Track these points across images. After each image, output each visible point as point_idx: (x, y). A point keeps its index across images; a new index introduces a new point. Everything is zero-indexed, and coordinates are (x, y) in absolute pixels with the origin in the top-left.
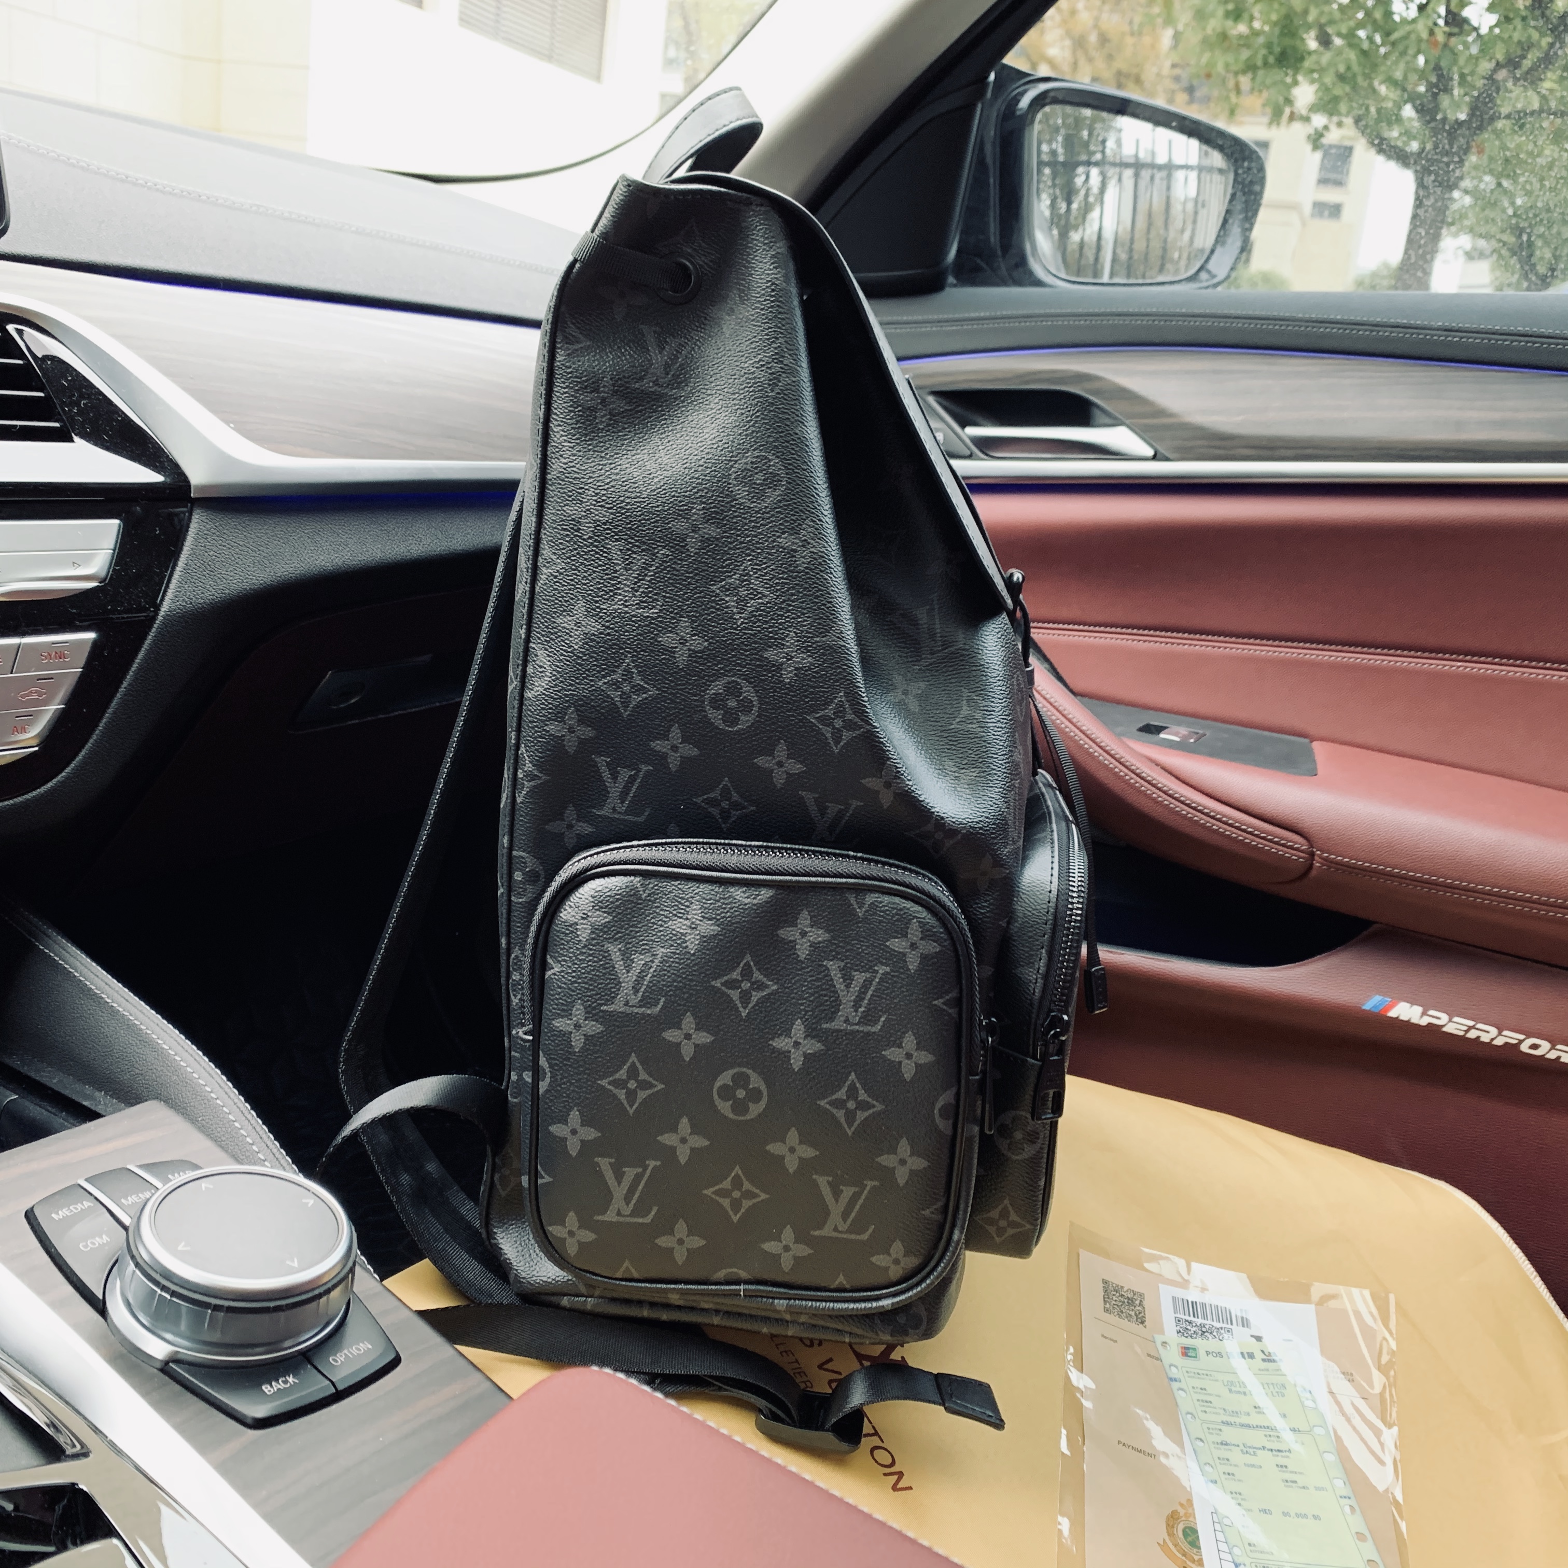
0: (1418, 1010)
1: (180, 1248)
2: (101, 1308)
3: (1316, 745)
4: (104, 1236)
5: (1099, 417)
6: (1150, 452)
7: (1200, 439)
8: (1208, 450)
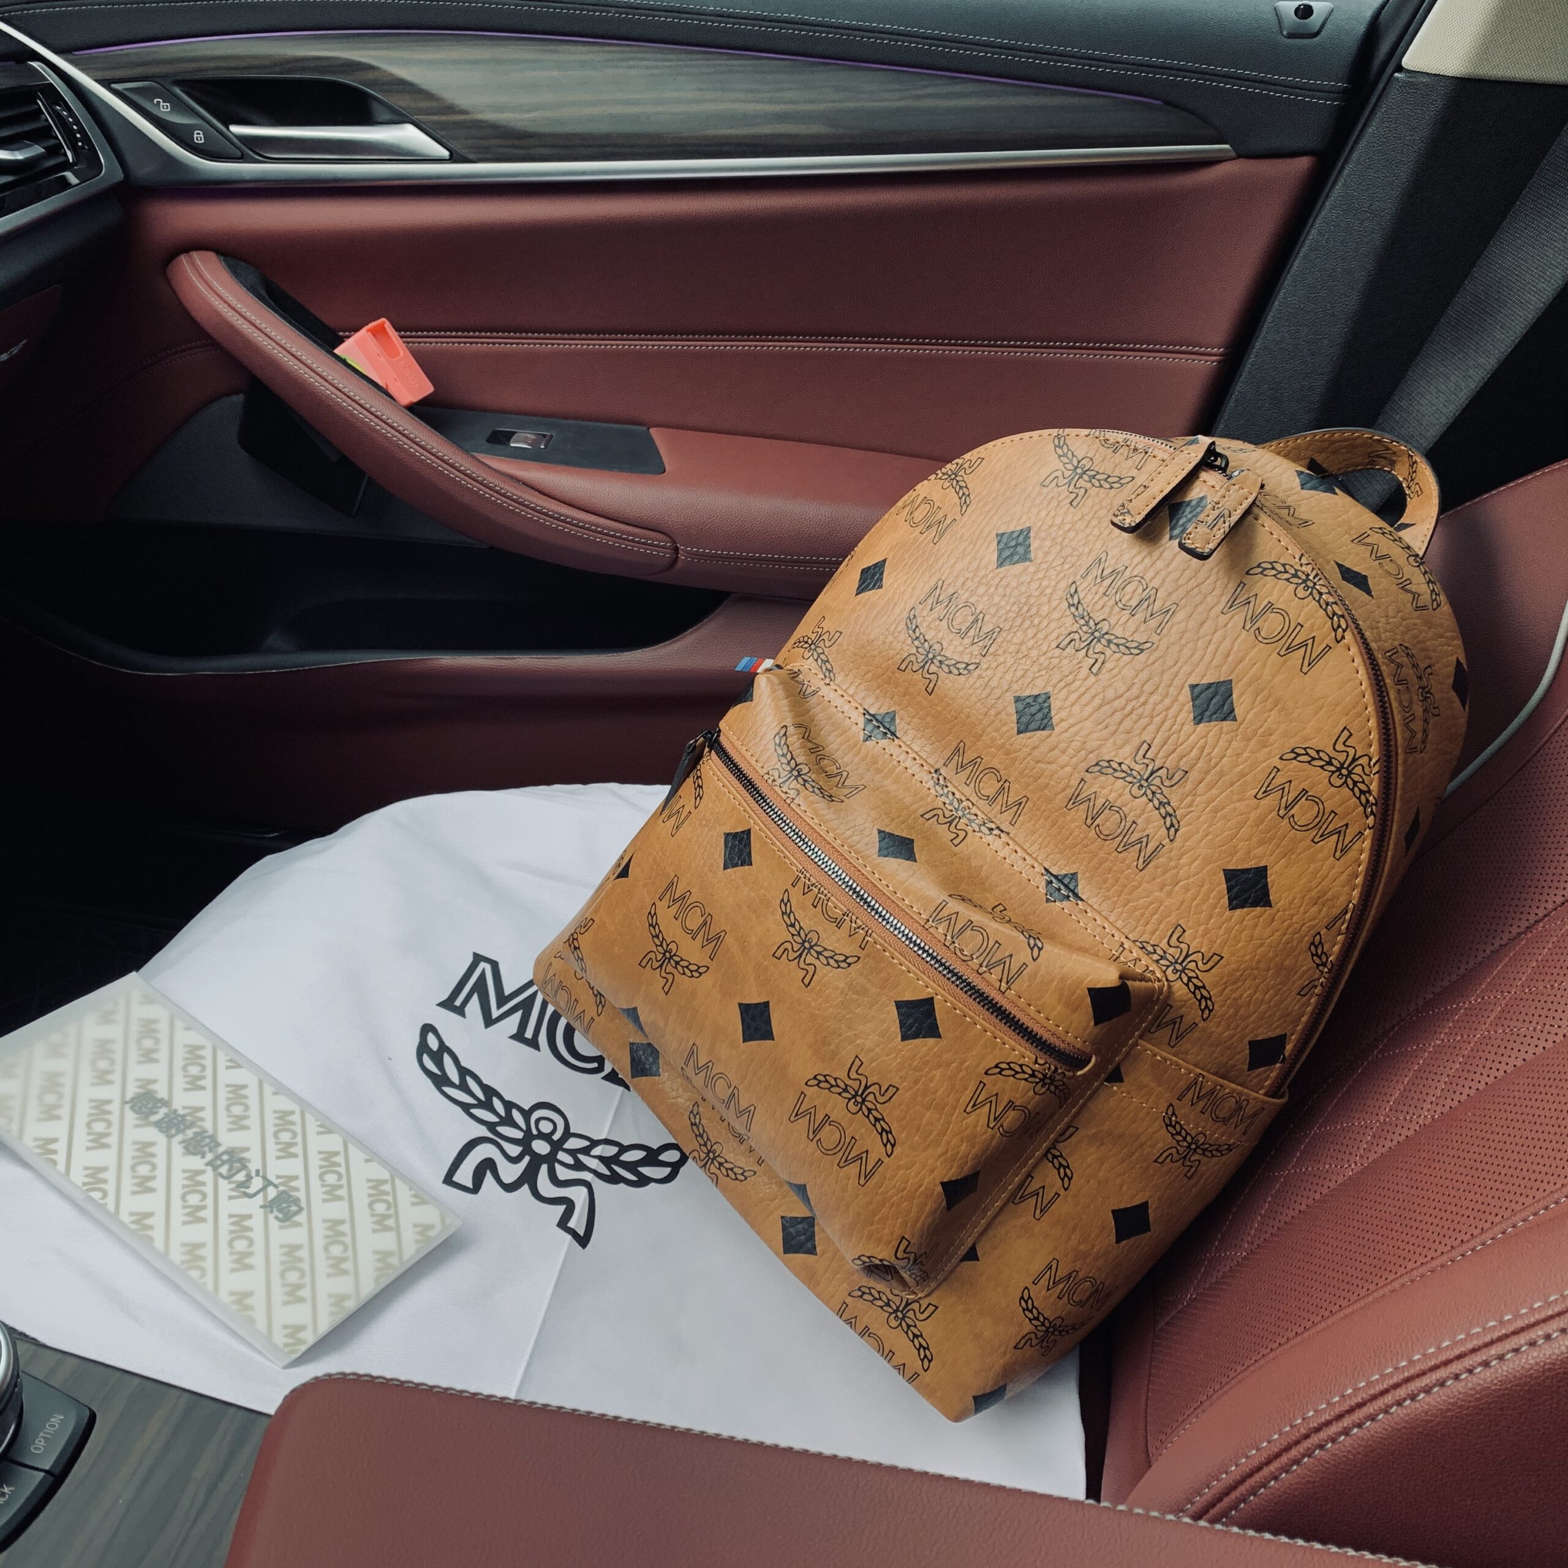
3: (655, 433)
5: (382, 114)
6: (445, 153)
7: (496, 138)
8: (507, 150)
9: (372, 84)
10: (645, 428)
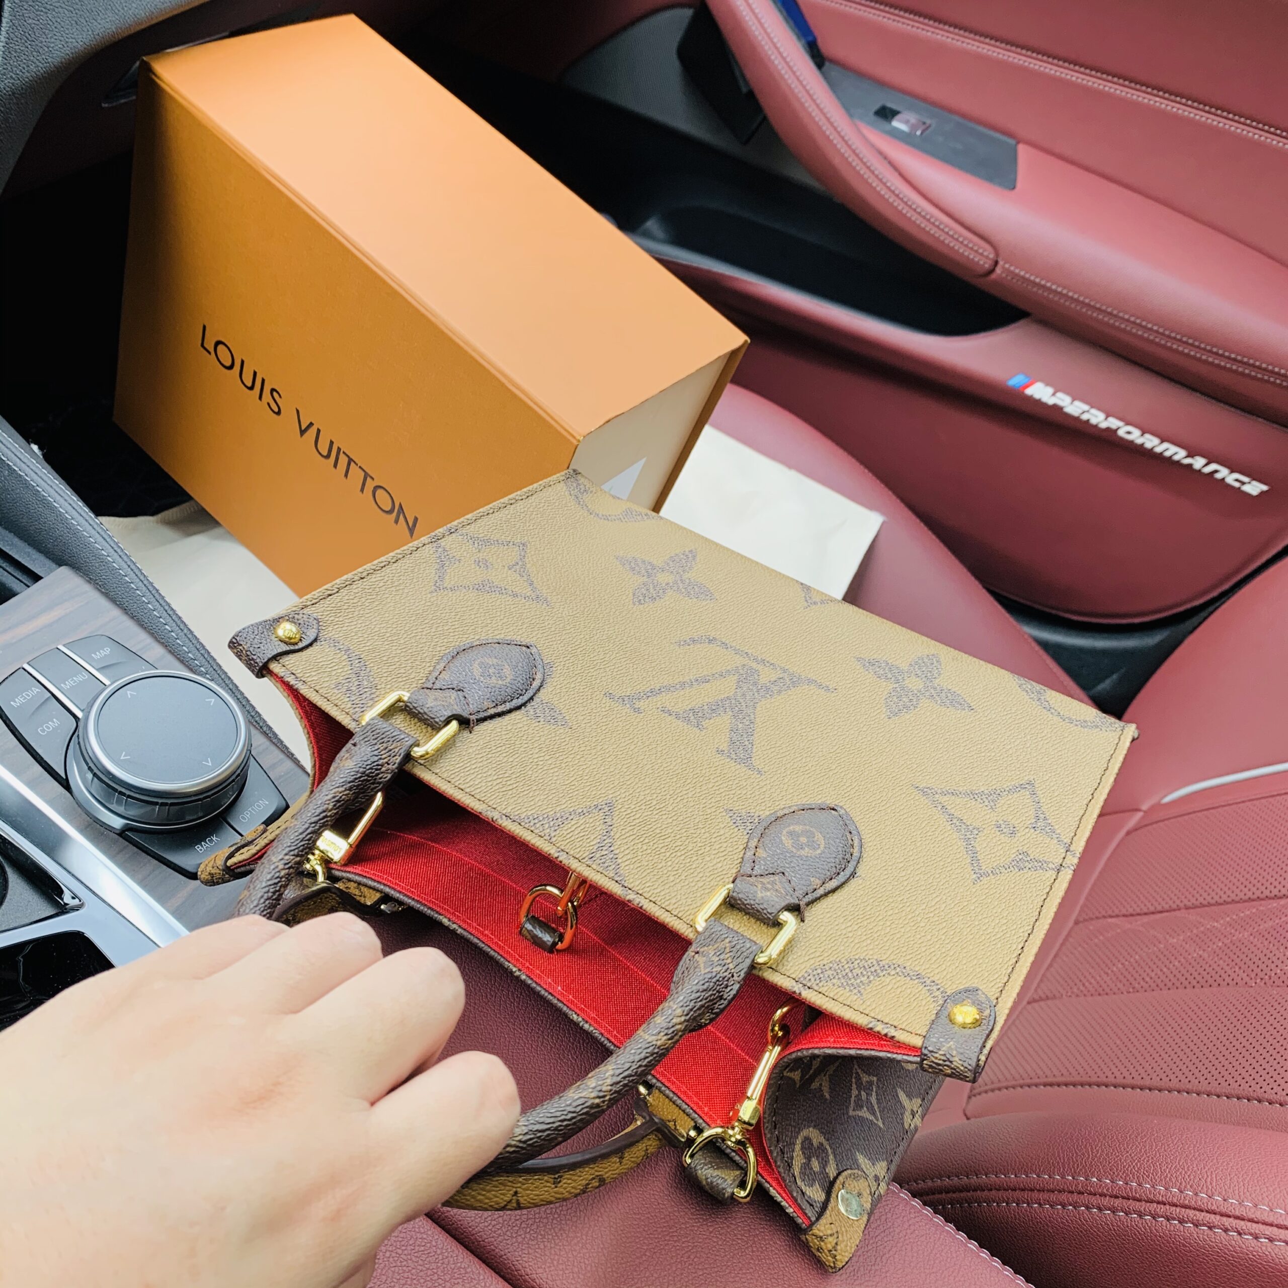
0: (1050, 390)
1: (122, 758)
2: (65, 784)
3: (1022, 149)
4: (55, 720)
10: (1014, 142)
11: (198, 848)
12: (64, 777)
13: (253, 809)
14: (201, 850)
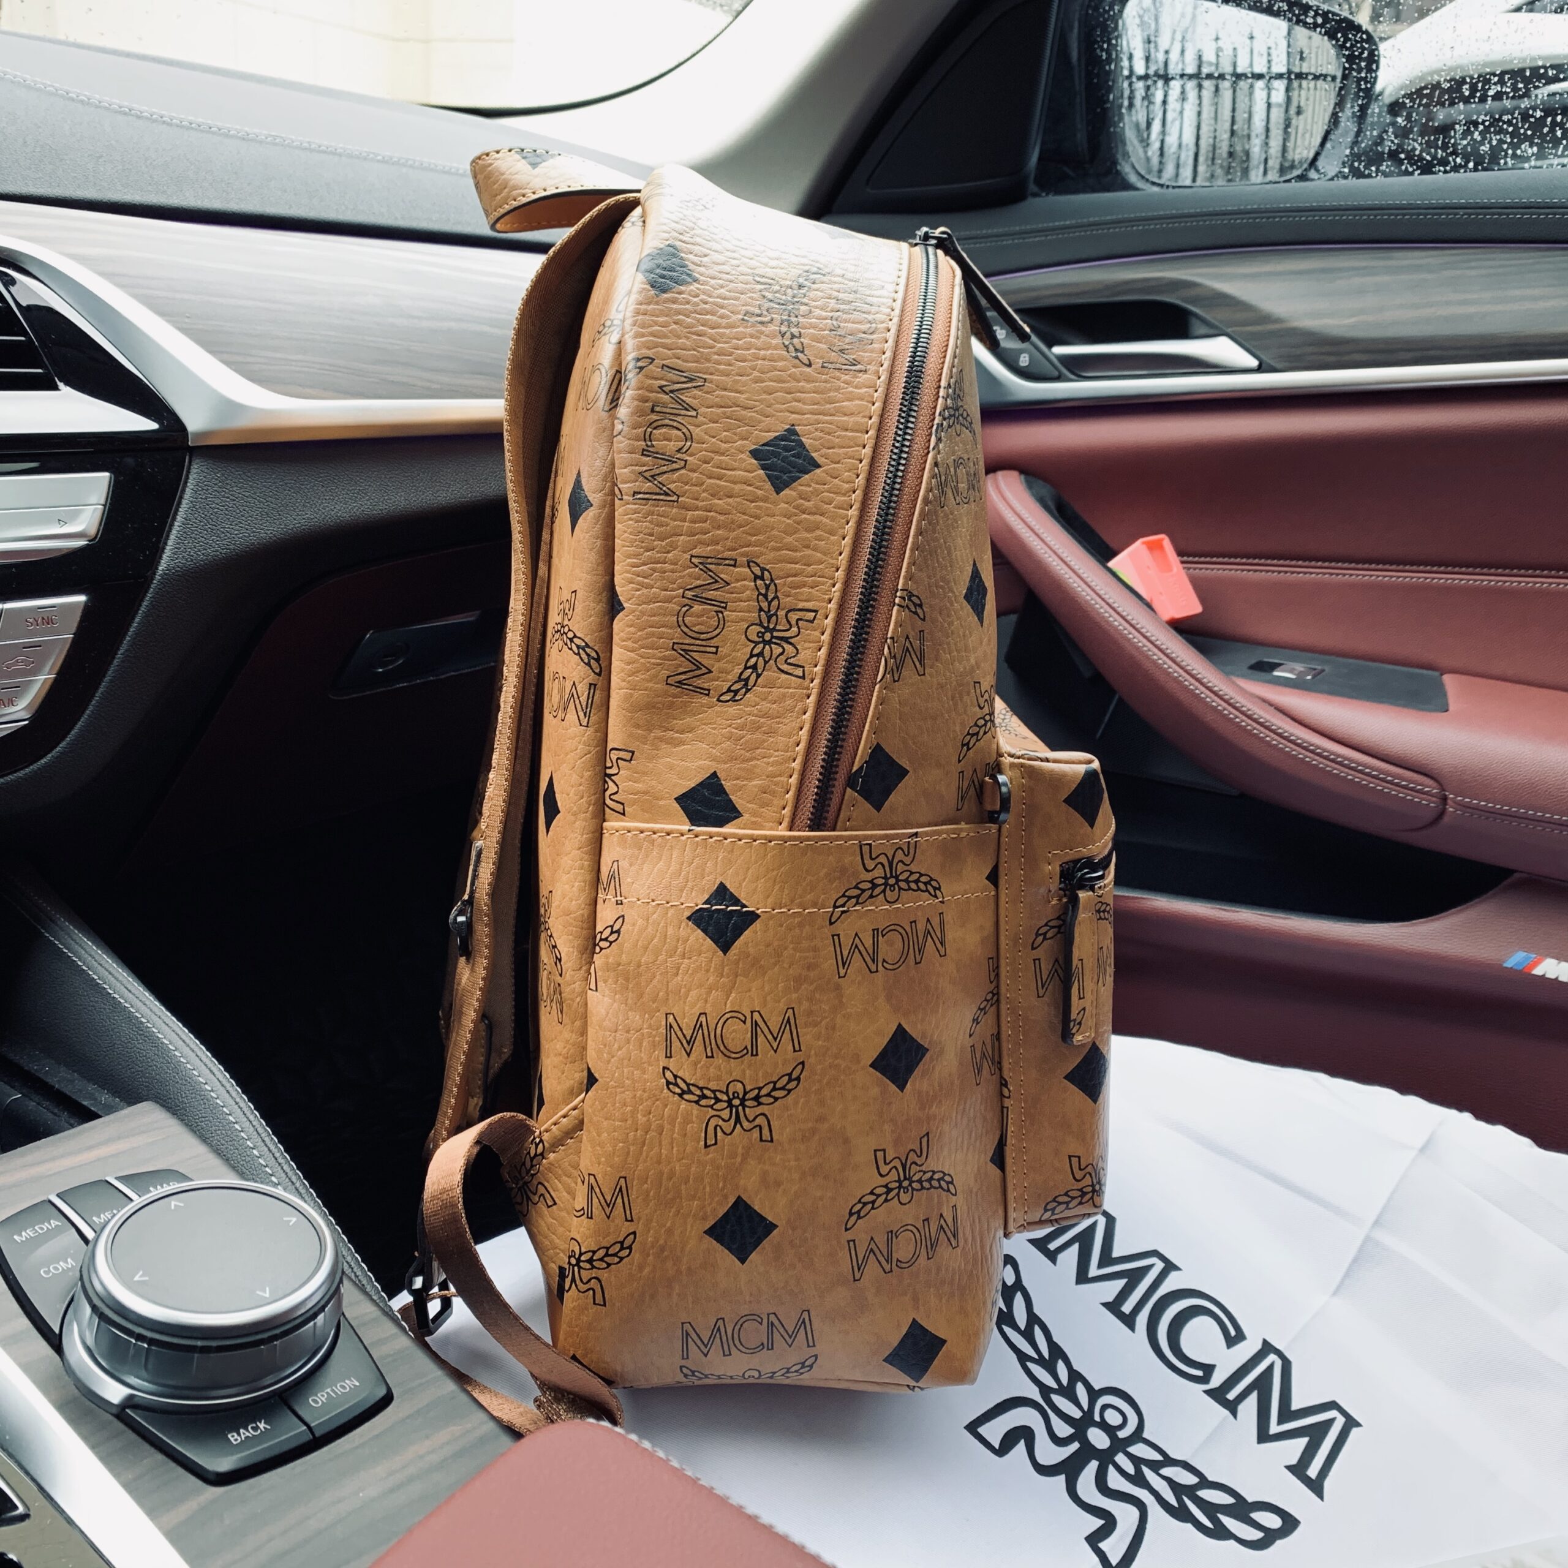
1: (136, 1278)
2: (56, 1342)
3: (1446, 678)
4: (69, 1260)
5: (1198, 328)
6: (1254, 363)
7: (1310, 345)
8: (1322, 357)
9: (1195, 301)
10: (1436, 674)
11: (233, 1438)
12: (57, 1331)
13: (333, 1391)
14: (236, 1440)
